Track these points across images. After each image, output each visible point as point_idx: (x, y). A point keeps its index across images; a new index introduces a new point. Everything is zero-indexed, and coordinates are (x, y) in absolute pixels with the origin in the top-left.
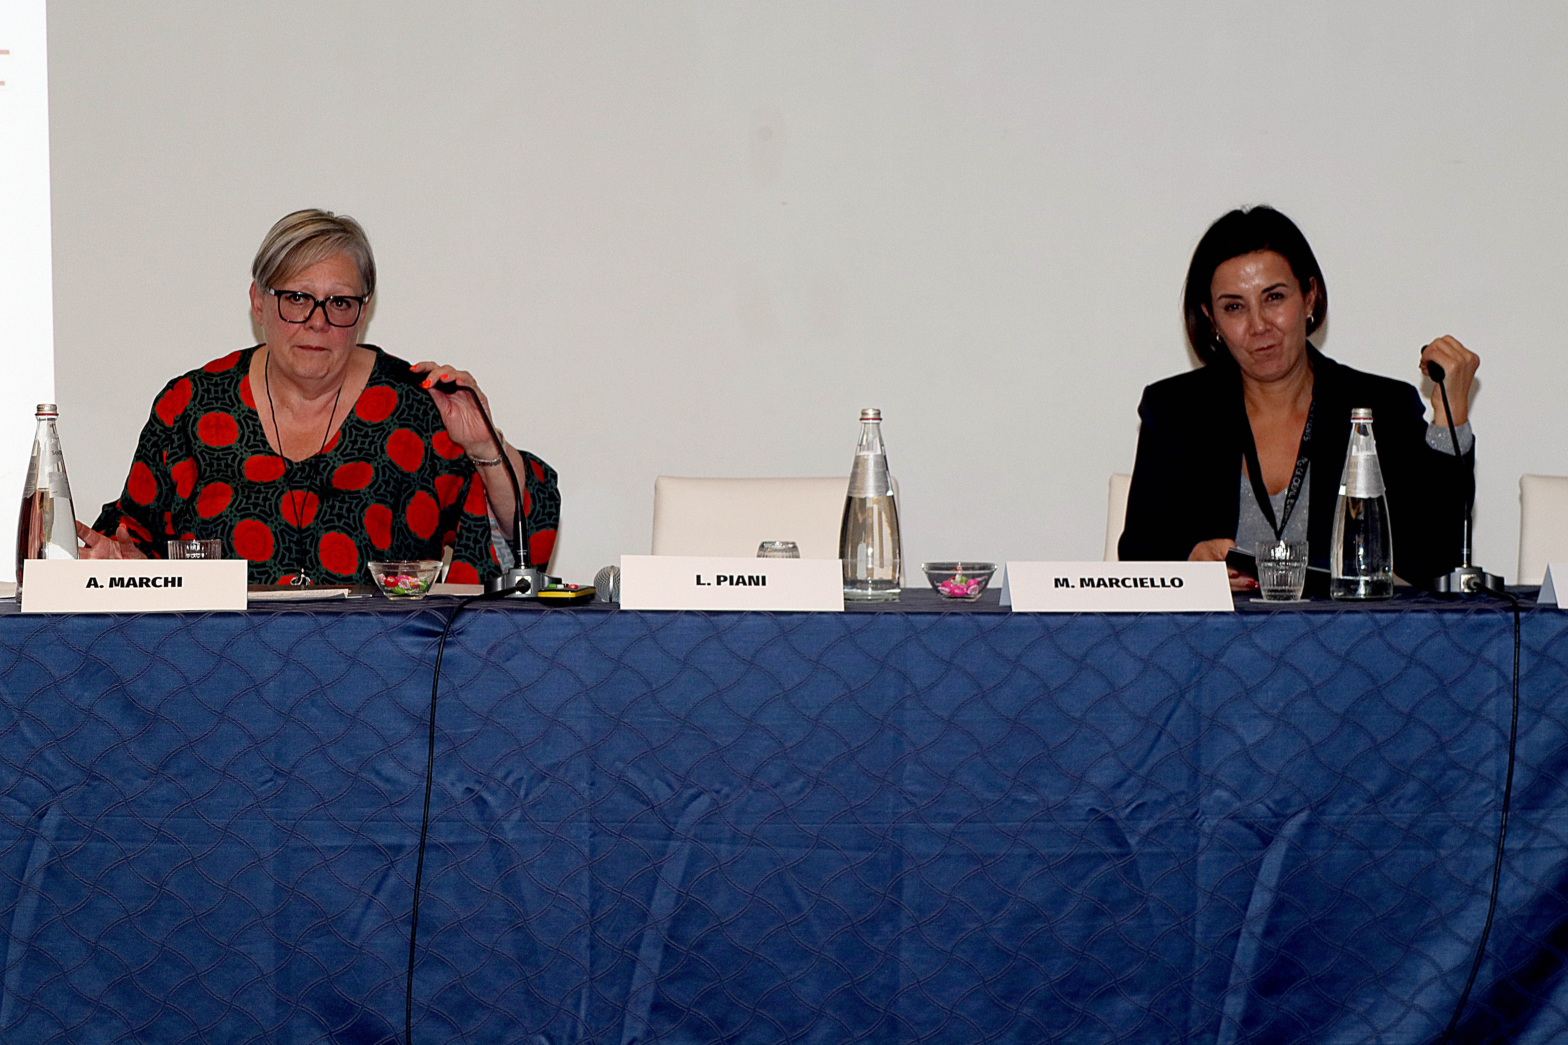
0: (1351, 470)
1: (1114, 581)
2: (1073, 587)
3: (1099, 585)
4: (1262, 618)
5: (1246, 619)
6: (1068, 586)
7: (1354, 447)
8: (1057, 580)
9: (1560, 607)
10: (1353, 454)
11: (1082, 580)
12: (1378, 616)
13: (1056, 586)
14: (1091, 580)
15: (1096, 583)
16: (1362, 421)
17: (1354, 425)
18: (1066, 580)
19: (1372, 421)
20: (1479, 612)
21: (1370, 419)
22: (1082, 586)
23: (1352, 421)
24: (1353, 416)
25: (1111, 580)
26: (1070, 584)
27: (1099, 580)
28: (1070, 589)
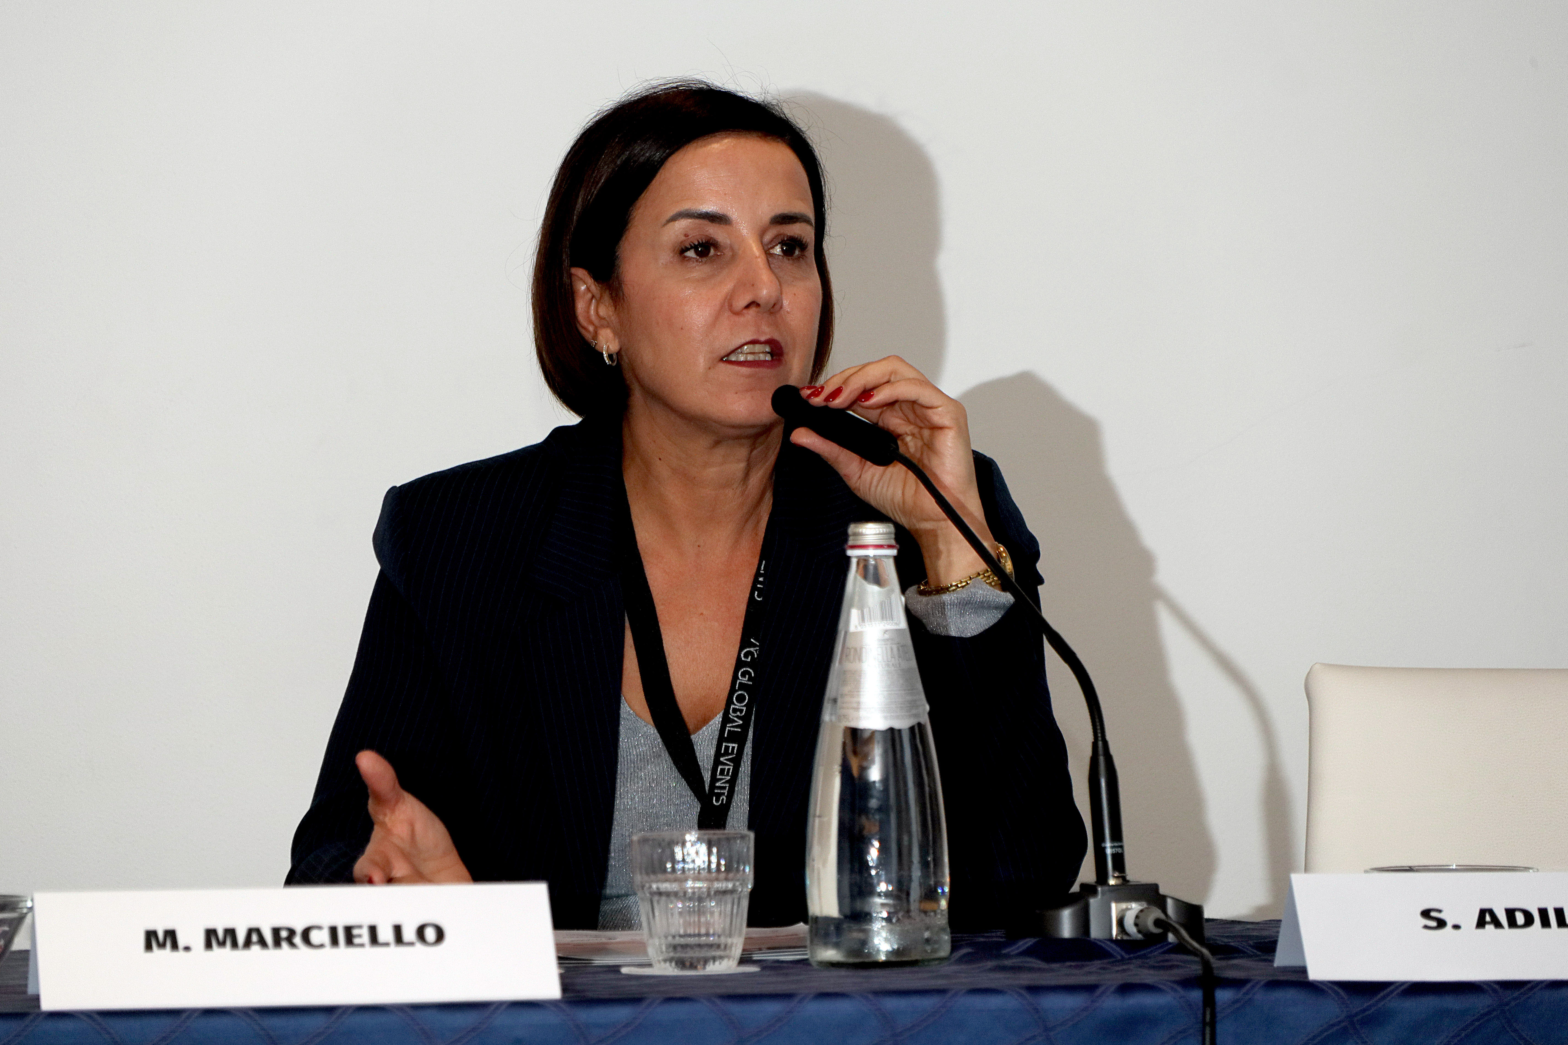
1: (284, 934)
2: (187, 949)
3: (248, 943)
4: (622, 1013)
5: (585, 1015)
6: (175, 946)
8: (150, 936)
9: (1315, 974)
11: (210, 934)
12: (891, 1004)
13: (148, 947)
14: (231, 933)
15: (241, 938)
18: (171, 935)
20: (1126, 989)
22: (208, 945)
24: (850, 543)
25: (276, 931)
26: (182, 942)
27: (250, 931)
28: (181, 953)
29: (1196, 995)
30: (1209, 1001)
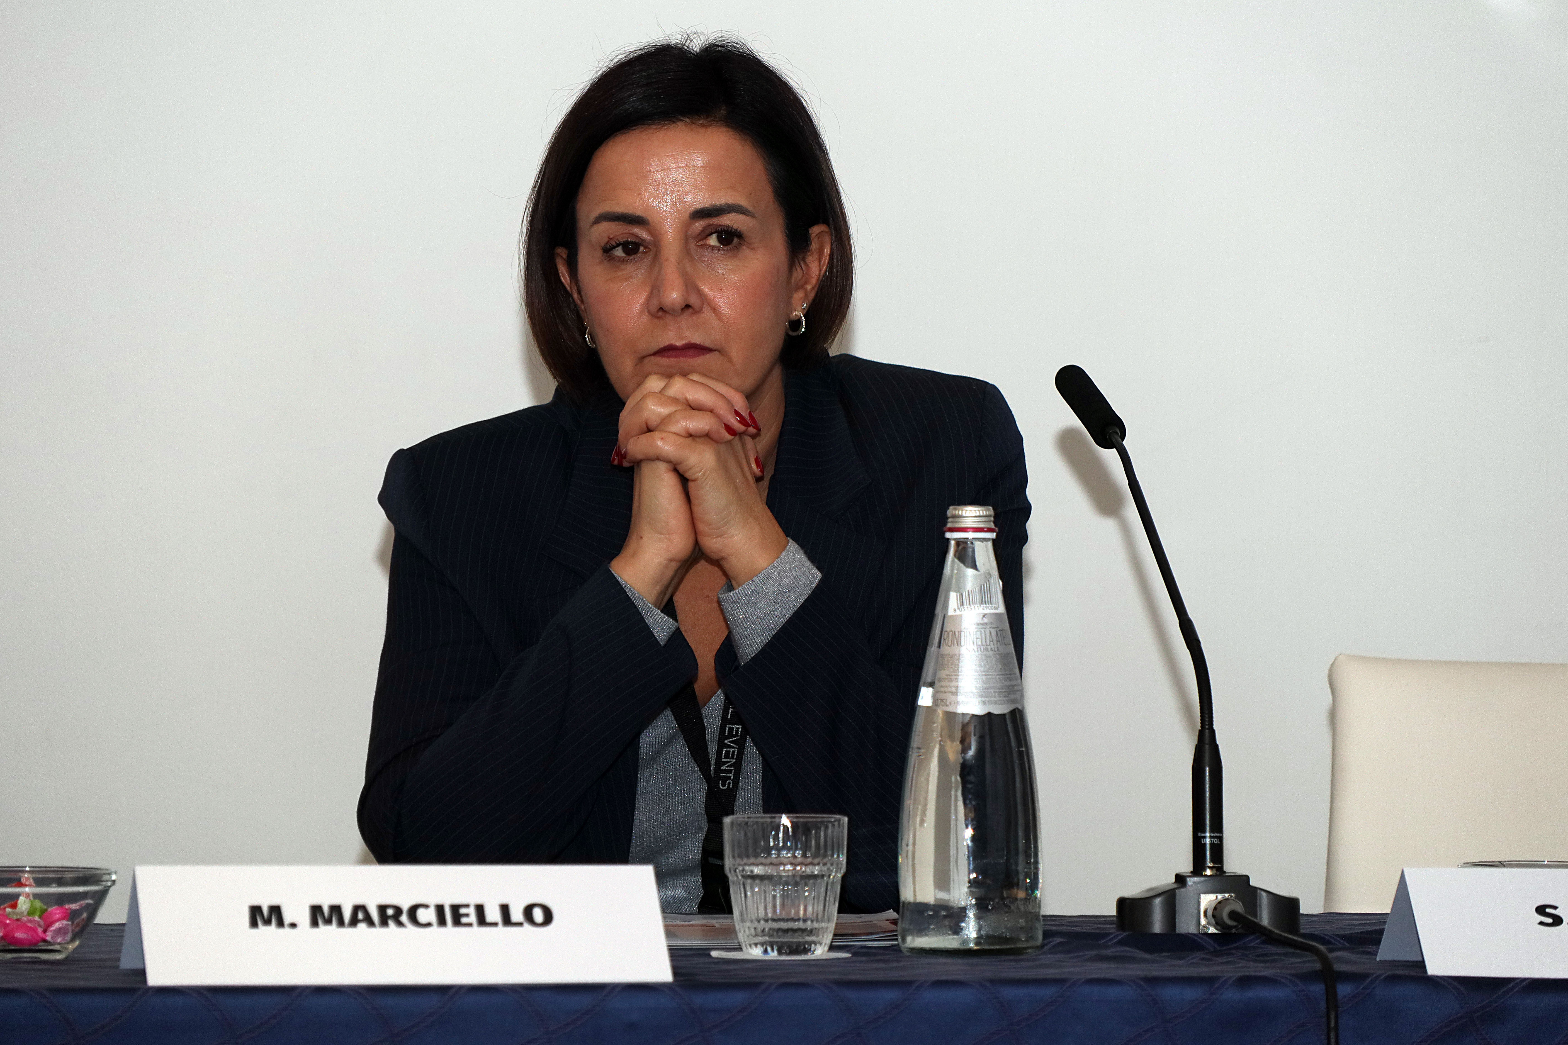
0: (945, 649)
1: (390, 912)
2: (293, 925)
3: (354, 922)
4: (738, 998)
5: (700, 1000)
6: (281, 923)
7: (953, 597)
8: (255, 912)
9: (1434, 968)
10: (950, 612)
11: (316, 910)
12: (1009, 993)
13: (254, 924)
14: (336, 910)
15: (347, 915)
16: (970, 535)
17: (953, 543)
18: (276, 910)
19: (993, 535)
20: (1245, 982)
21: (990, 530)
22: (314, 923)
23: (948, 535)
24: (949, 525)
25: (382, 909)
26: (287, 919)
27: (357, 908)
28: (287, 930)
29: (1317, 989)
30: (1331, 995)
